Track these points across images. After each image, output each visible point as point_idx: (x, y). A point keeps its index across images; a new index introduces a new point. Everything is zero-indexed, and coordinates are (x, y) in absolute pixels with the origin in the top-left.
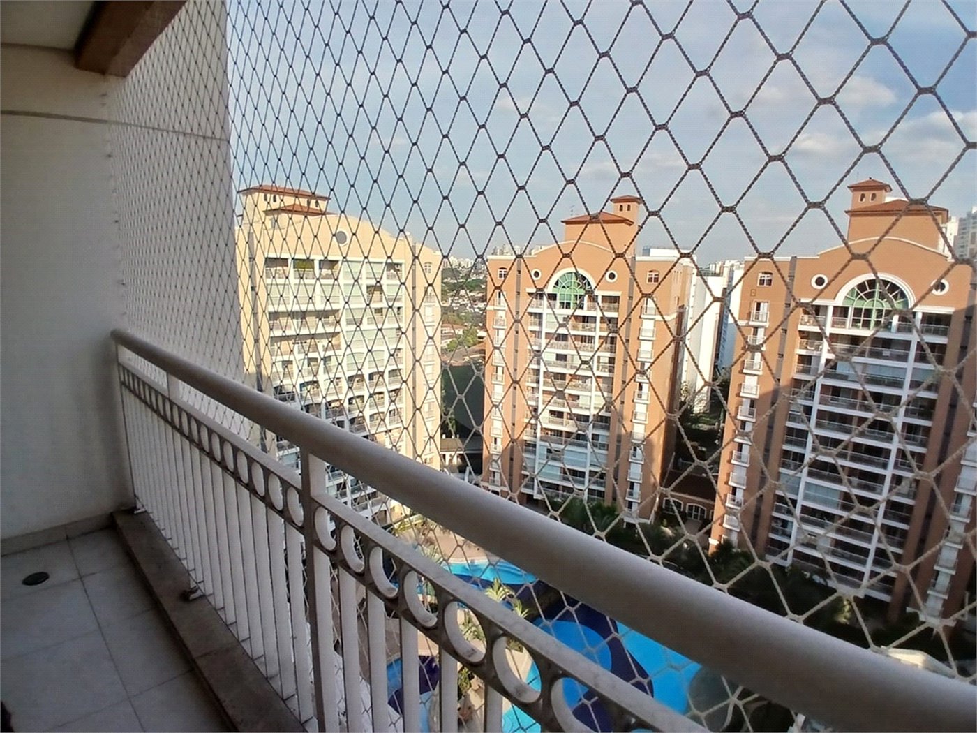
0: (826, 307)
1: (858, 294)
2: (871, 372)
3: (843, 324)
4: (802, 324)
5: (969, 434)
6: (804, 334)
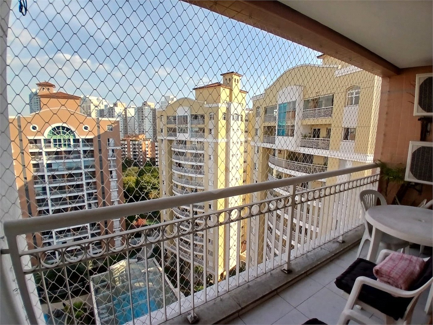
0: (40, 140)
1: (53, 133)
2: (68, 166)
3: (50, 146)
4: (30, 149)
5: (110, 180)
6: (32, 154)
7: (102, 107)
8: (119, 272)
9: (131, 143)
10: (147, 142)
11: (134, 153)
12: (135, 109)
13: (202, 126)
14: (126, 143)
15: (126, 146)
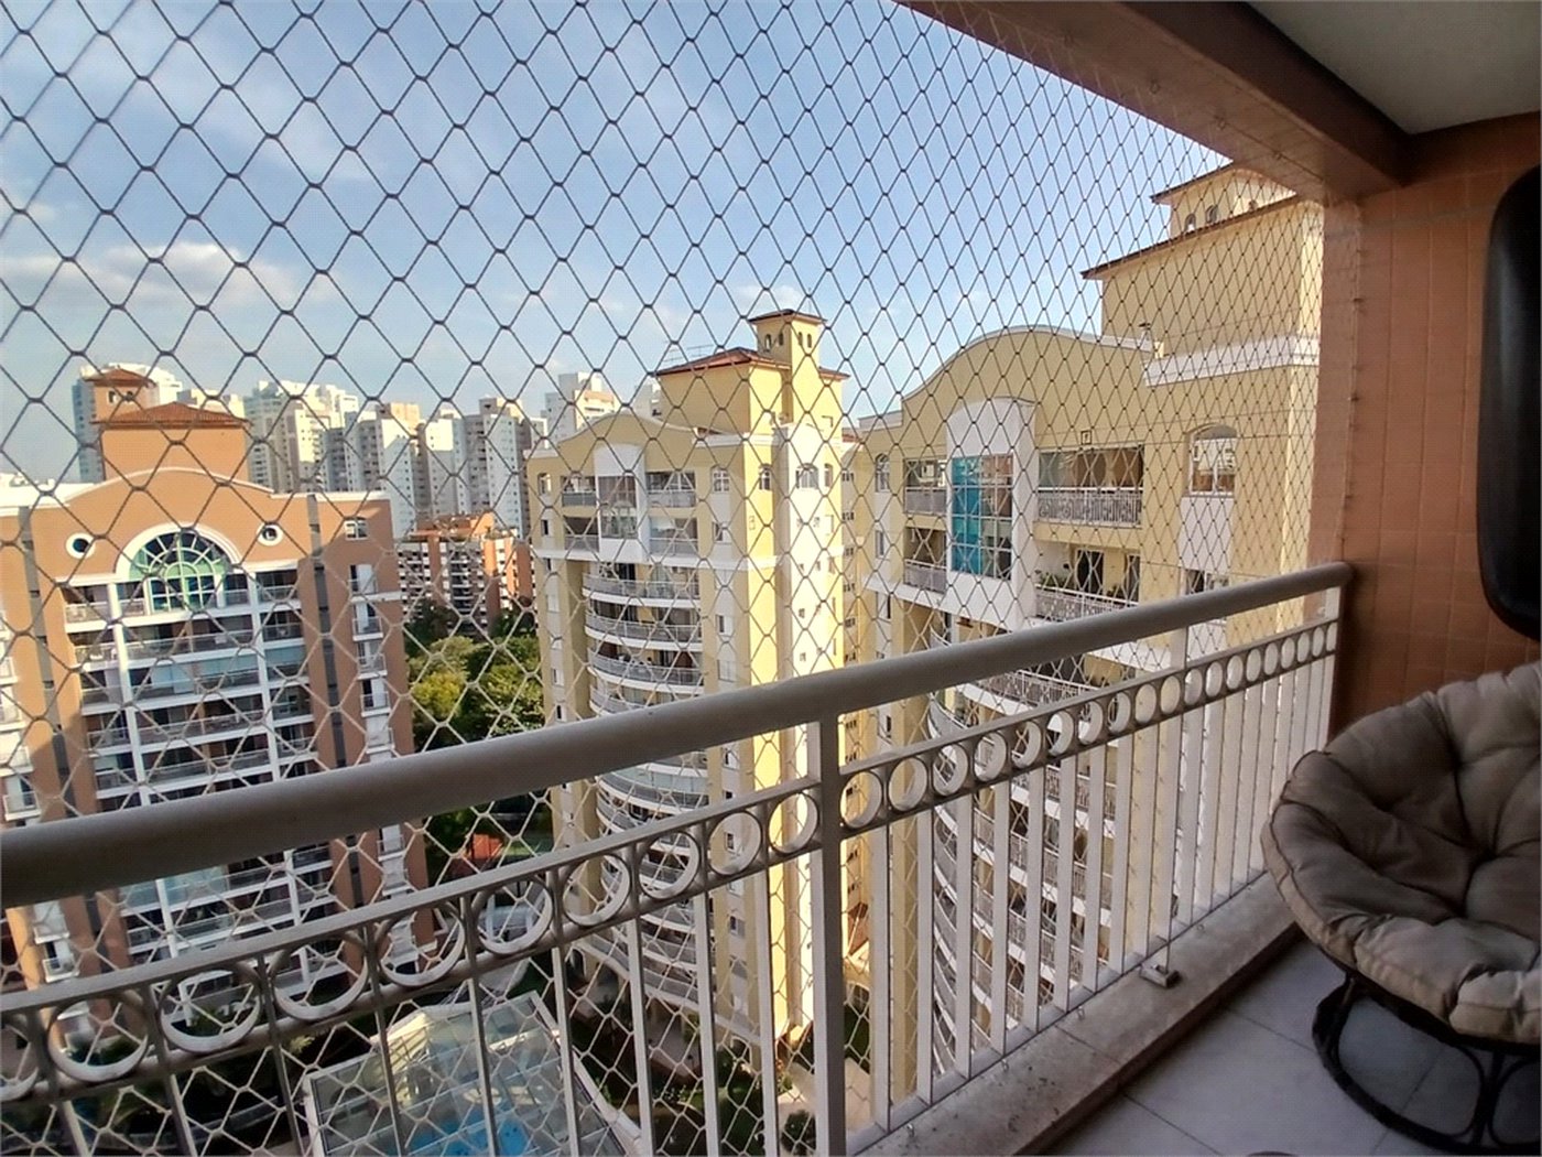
0: (104, 586)
1: (150, 559)
2: (206, 672)
3: (140, 608)
4: (69, 622)
5: (364, 714)
6: (79, 638)
7: (337, 422)
8: (407, 1053)
9: (443, 547)
10: (500, 544)
11: (453, 583)
12: (454, 425)
13: (685, 513)
14: (425, 550)
15: (426, 561)
